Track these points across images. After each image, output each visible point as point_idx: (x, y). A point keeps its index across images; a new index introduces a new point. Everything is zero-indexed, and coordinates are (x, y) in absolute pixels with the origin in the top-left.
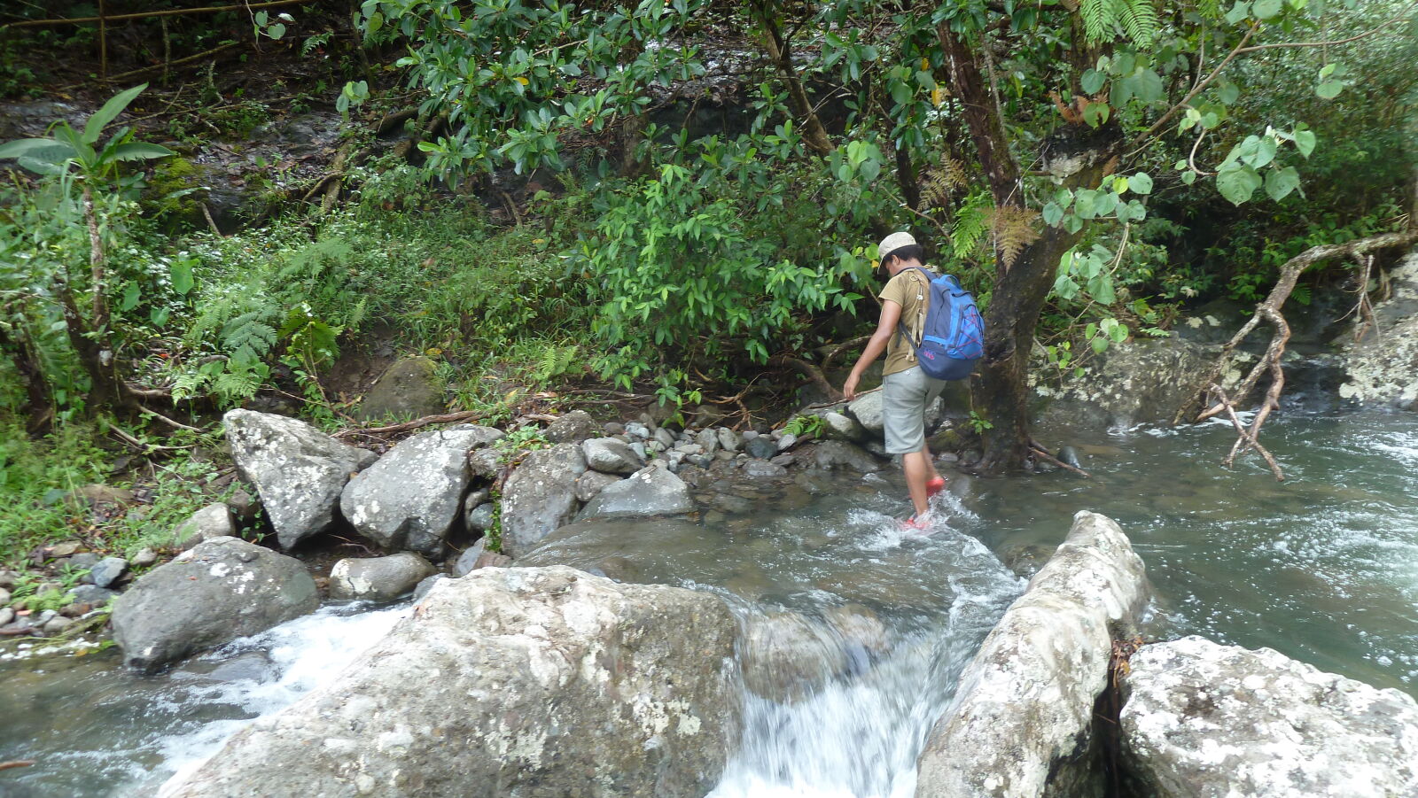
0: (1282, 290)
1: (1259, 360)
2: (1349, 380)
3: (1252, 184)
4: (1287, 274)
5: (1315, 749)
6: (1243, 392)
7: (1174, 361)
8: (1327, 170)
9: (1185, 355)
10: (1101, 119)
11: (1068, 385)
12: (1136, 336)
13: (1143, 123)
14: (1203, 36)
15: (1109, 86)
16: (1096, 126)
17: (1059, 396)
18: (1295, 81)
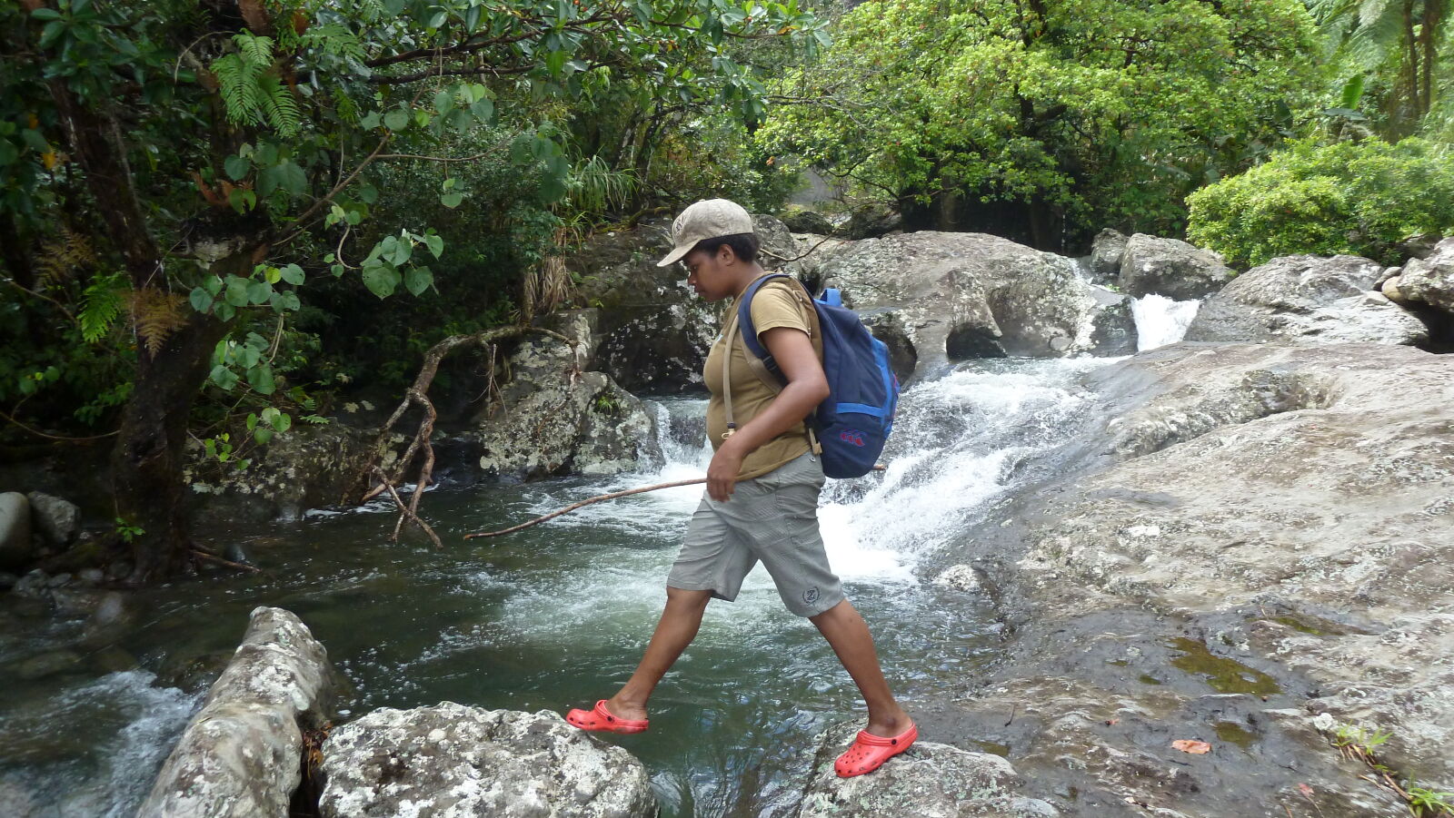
0: (427, 375)
1: (412, 441)
2: (487, 453)
3: (393, 280)
4: (429, 360)
5: (492, 778)
6: (400, 471)
7: (335, 446)
8: (456, 268)
9: (346, 440)
10: (247, 207)
11: (228, 478)
12: (297, 424)
13: (290, 213)
14: (342, 136)
15: (254, 175)
16: (243, 212)
17: (218, 491)
18: (424, 188)
